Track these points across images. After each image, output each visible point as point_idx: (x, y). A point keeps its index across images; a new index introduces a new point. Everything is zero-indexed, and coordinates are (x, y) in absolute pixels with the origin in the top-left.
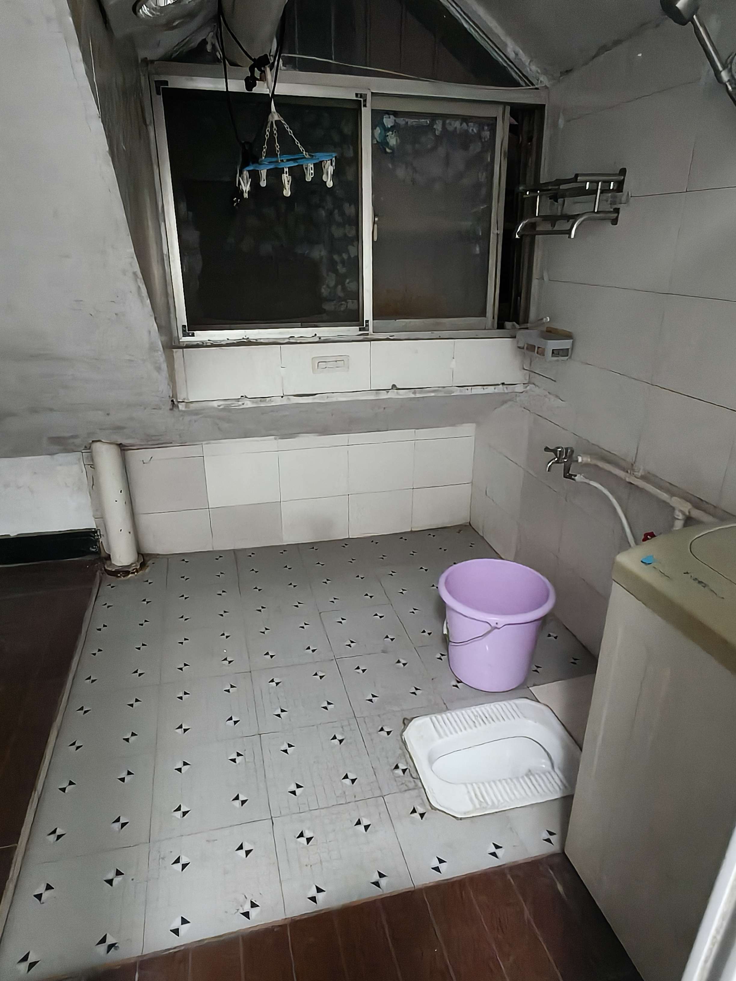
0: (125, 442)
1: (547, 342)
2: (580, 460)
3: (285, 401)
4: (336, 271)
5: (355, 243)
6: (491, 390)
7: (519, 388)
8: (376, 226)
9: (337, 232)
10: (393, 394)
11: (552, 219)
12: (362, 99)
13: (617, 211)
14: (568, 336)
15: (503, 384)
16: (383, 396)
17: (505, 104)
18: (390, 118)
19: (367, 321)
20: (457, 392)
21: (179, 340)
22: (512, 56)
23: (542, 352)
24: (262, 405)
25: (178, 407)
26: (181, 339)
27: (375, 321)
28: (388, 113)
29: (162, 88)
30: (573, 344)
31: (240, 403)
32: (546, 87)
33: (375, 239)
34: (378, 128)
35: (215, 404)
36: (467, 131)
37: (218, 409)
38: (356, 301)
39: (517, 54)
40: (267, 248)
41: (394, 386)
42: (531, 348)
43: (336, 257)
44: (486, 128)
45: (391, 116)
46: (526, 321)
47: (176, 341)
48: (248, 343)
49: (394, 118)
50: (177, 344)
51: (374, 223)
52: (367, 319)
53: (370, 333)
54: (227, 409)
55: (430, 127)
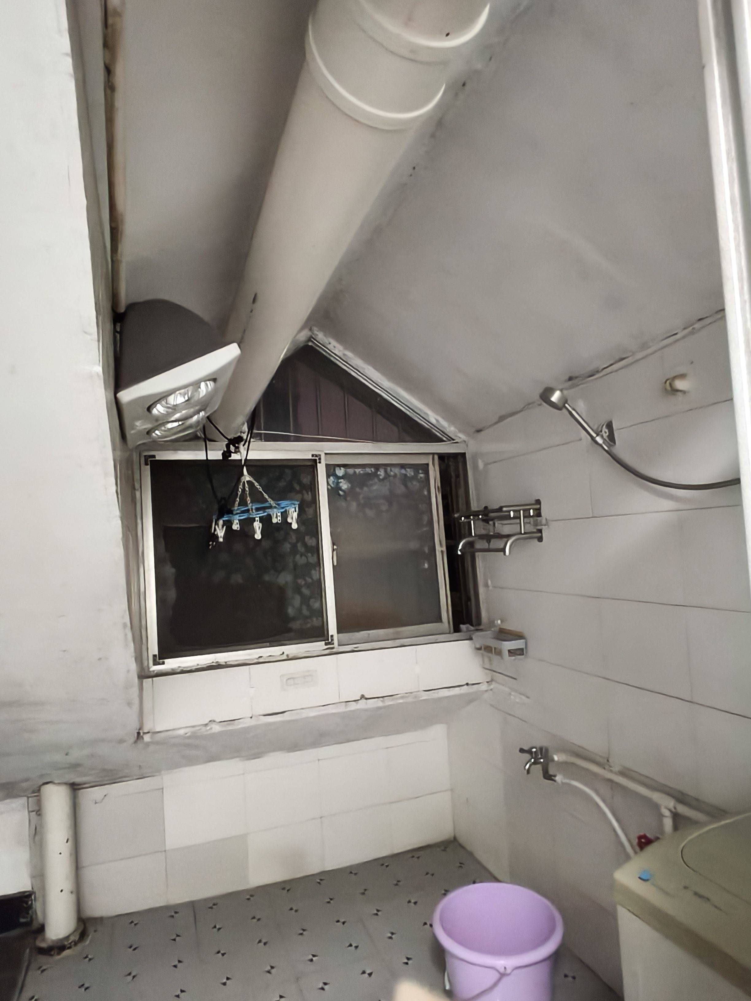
0: (78, 780)
1: (502, 643)
2: (556, 758)
3: (253, 722)
4: (300, 593)
5: (317, 569)
6: (457, 691)
7: (484, 687)
8: (335, 553)
9: (301, 560)
10: (362, 704)
11: (488, 538)
12: (317, 458)
13: (540, 531)
14: (519, 636)
15: (467, 684)
16: (353, 707)
17: (433, 454)
18: (341, 469)
19: (332, 636)
20: (425, 696)
21: (149, 668)
22: (434, 421)
23: (499, 653)
24: (230, 728)
25: (143, 738)
26: (151, 667)
27: (340, 635)
28: (339, 466)
29: (151, 461)
30: (526, 644)
31: (208, 728)
32: (465, 441)
33: (335, 564)
34: (332, 478)
35: (182, 732)
36: (406, 475)
37: (184, 737)
38: (320, 619)
39: (437, 421)
40: (237, 579)
41: (363, 697)
42: (488, 649)
43: (301, 582)
44: (420, 472)
45: (342, 468)
46: (479, 623)
47: (146, 671)
48: (218, 666)
49: (344, 469)
50: (147, 673)
51: (333, 550)
52: (332, 634)
53: (335, 647)
54: (194, 736)
55: (375, 475)
